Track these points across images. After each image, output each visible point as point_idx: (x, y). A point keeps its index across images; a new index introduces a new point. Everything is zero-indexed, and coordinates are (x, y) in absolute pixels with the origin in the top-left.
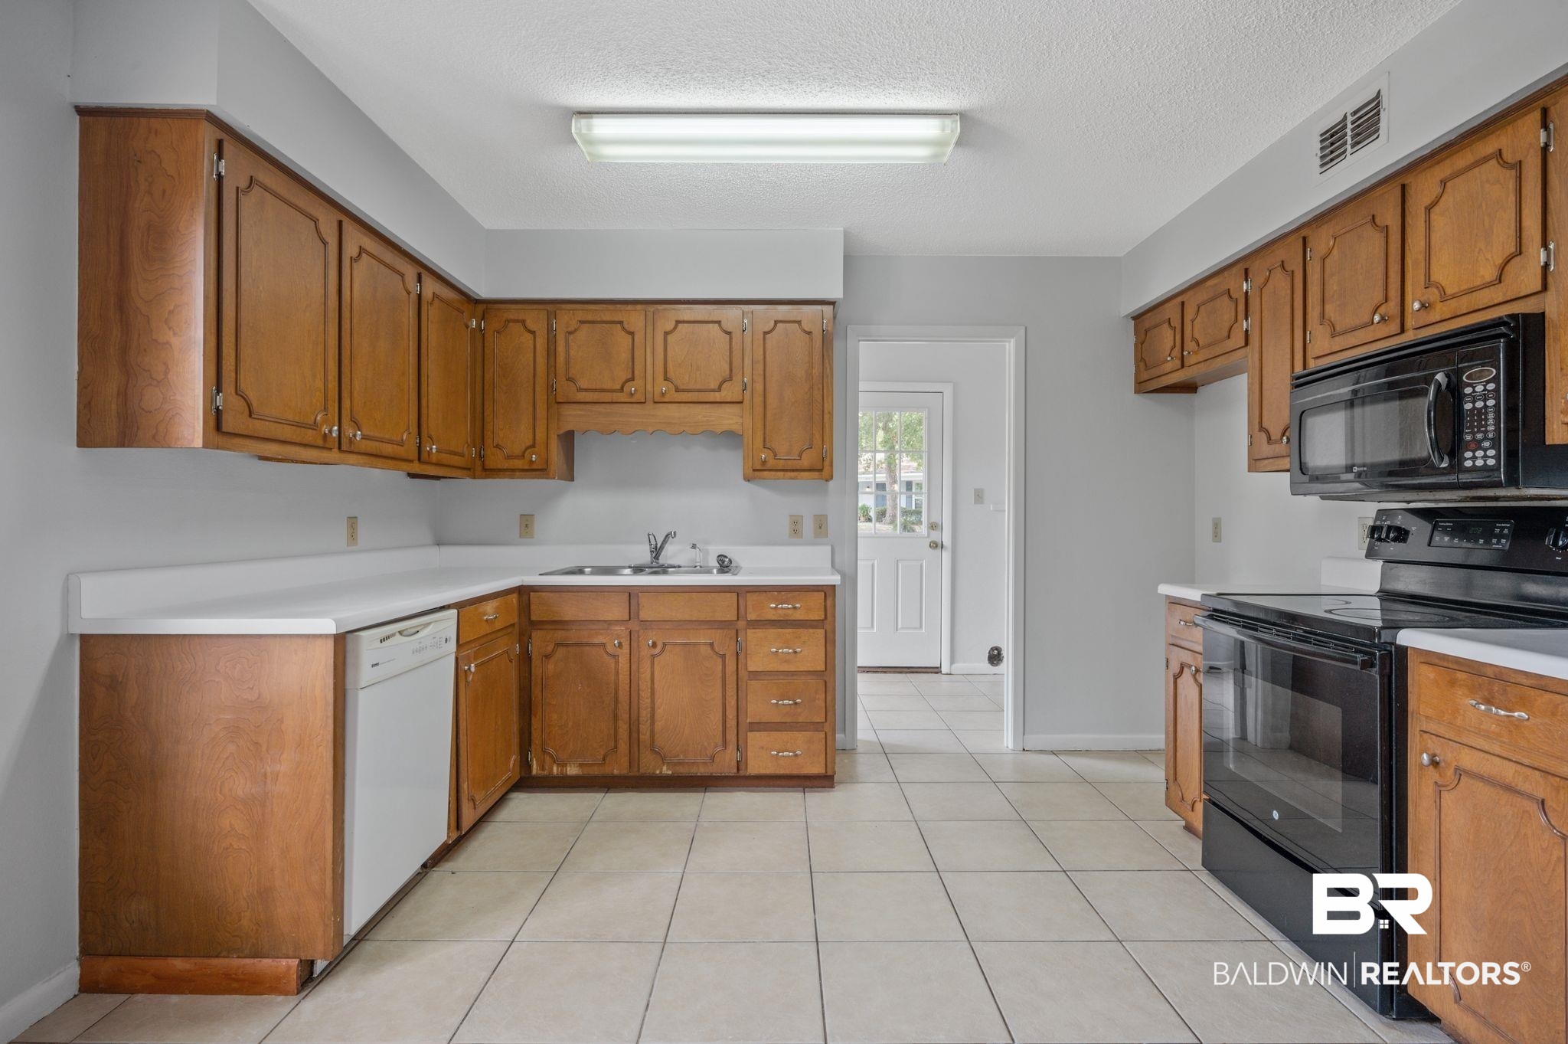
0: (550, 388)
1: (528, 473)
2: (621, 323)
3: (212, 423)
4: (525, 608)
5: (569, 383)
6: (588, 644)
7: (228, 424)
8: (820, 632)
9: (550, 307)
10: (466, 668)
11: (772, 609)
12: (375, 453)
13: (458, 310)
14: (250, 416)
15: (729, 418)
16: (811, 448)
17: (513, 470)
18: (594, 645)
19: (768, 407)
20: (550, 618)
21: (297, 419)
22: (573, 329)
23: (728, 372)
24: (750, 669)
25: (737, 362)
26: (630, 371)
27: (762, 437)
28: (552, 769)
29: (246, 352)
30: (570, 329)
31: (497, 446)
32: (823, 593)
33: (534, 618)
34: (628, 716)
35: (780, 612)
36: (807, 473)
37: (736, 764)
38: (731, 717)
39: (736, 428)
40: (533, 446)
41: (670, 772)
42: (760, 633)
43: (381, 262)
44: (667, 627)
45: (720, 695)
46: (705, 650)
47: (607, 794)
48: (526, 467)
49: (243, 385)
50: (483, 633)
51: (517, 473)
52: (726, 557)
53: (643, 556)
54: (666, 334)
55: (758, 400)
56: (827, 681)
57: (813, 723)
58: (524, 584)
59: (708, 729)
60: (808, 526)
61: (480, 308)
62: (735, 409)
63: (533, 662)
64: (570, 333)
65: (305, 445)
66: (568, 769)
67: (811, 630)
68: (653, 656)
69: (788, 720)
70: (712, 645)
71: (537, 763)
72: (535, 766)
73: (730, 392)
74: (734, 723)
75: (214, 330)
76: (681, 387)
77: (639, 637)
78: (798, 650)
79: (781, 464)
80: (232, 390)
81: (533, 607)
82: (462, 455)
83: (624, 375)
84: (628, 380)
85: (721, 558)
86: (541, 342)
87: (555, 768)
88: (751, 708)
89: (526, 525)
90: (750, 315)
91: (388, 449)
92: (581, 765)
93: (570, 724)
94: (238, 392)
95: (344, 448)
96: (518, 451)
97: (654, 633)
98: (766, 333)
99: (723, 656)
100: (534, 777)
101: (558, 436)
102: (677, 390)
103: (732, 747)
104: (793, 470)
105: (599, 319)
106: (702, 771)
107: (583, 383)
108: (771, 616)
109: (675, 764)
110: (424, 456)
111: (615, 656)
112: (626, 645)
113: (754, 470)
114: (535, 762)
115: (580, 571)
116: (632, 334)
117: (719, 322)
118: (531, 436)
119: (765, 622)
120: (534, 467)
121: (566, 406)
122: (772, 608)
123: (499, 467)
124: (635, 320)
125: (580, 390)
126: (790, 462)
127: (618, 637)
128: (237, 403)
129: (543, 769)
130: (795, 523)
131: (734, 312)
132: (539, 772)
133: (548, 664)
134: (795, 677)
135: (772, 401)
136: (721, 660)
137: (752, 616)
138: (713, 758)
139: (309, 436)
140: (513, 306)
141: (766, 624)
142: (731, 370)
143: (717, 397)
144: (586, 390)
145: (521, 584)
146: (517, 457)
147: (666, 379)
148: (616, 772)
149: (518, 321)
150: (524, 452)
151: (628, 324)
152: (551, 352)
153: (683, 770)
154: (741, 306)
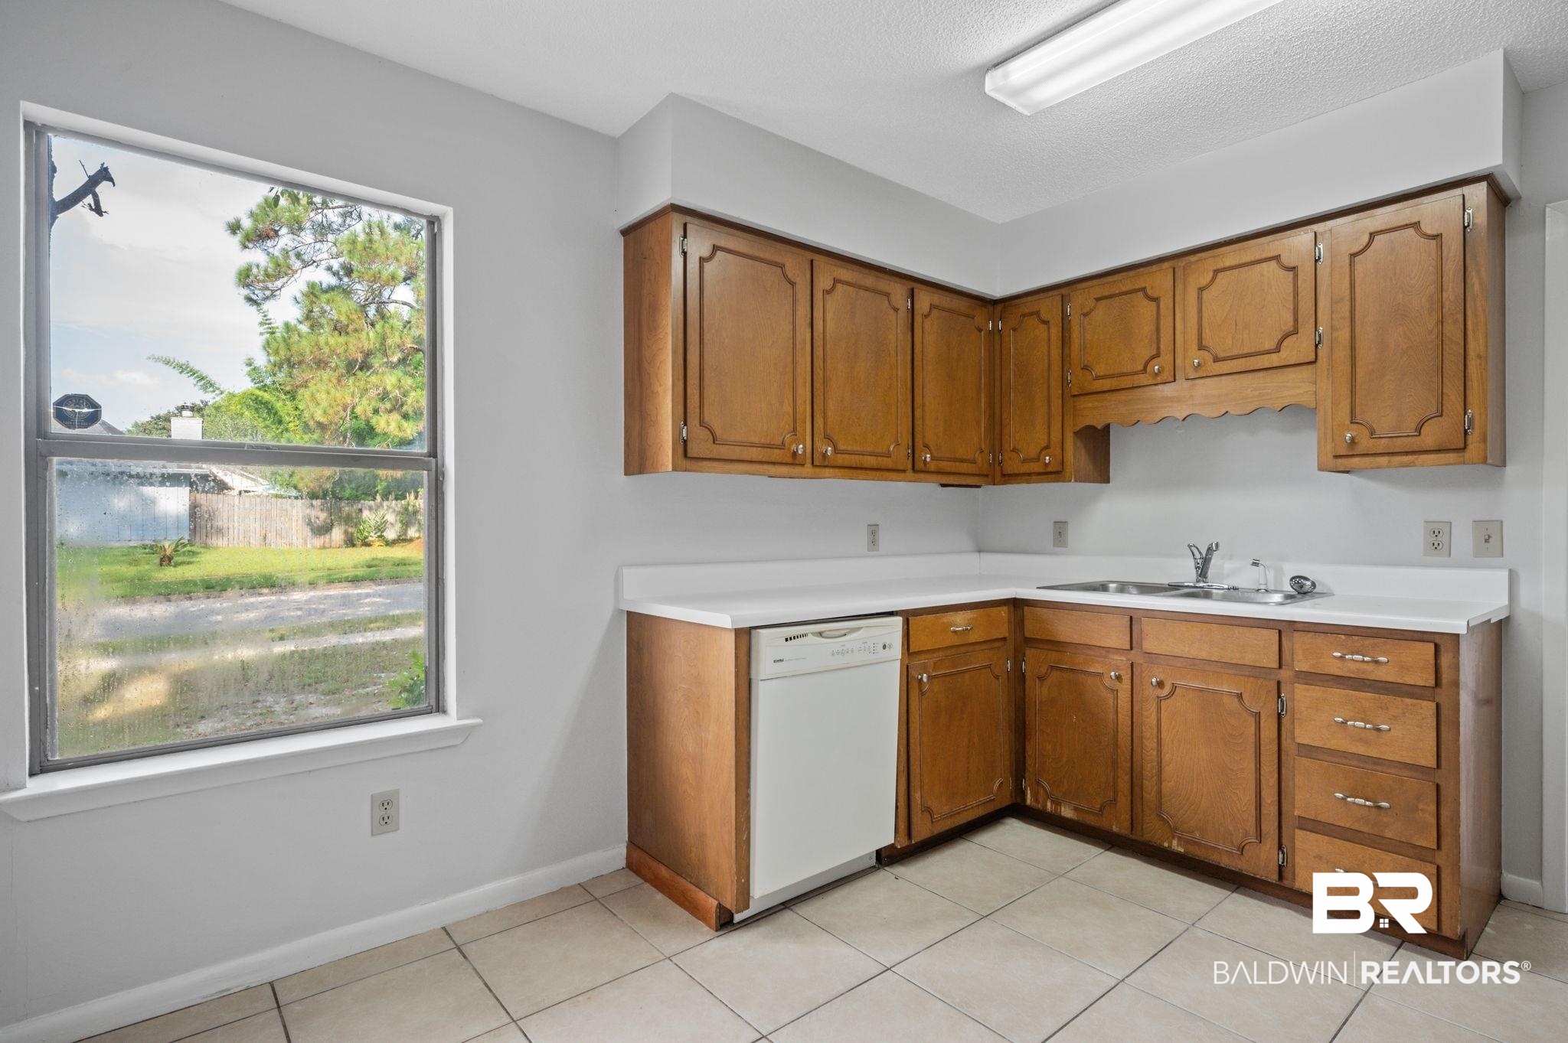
0: (1064, 383)
1: (1043, 477)
2: (1143, 289)
3: (680, 450)
4: (1019, 623)
5: (1085, 371)
6: (1083, 672)
7: (693, 451)
8: (1428, 708)
9: (1064, 291)
10: (920, 676)
11: (1334, 659)
12: (854, 466)
13: (967, 316)
14: (714, 443)
15: (1295, 387)
16: (1441, 416)
17: (1029, 474)
18: (1090, 673)
19: (1359, 364)
20: (1044, 637)
21: (763, 441)
22: (1088, 309)
23: (1291, 323)
24: (1298, 740)
25: (1306, 306)
26: (1155, 346)
27: (1349, 407)
28: (1046, 805)
29: (710, 391)
30: (1085, 311)
31: (1014, 450)
32: (1432, 646)
33: (1027, 635)
34: (1129, 765)
35: (1352, 666)
36: (1432, 456)
37: (1277, 869)
38: (1269, 802)
39: (1307, 400)
40: (1047, 447)
41: (1182, 851)
42: (1315, 692)
43: (860, 287)
44: (1179, 665)
45: (1252, 766)
46: (1232, 704)
47: (1107, 852)
48: (1042, 470)
49: (707, 419)
50: (947, 643)
51: (1034, 477)
52: (1306, 579)
53: (1185, 572)
54: (1201, 290)
55: (1342, 354)
56: (1442, 784)
57: (1414, 846)
58: (1018, 597)
59: (1235, 809)
60: (1463, 538)
61: (999, 308)
62: (1306, 373)
63: (1027, 683)
64: (1085, 315)
65: (774, 463)
66: (1063, 809)
67: (1408, 701)
68: (1160, 699)
69: (1365, 829)
70: (1240, 696)
71: (1031, 793)
72: (1029, 796)
73: (1298, 349)
74: (1274, 810)
75: (681, 377)
76: (1222, 355)
77: (1142, 672)
78: (1384, 727)
79: (1382, 445)
80: (697, 422)
81: (1026, 623)
82: (973, 462)
83: (1146, 353)
84: (1153, 358)
85: (1298, 581)
86: (1055, 332)
87: (1049, 804)
88: (1299, 797)
89: (1060, 532)
90: (1327, 236)
91: (871, 461)
92: (1076, 809)
93: (1065, 760)
94: (702, 423)
95: (816, 463)
96: (1033, 454)
97: (1161, 670)
98: (1353, 255)
99: (1258, 715)
100: (1027, 806)
101: (1074, 433)
102: (1216, 360)
103: (1270, 842)
104: (1407, 453)
105: (1117, 292)
106: (1225, 862)
107: (1100, 370)
108: (1335, 669)
109: (1188, 842)
110: (919, 465)
111: (1115, 691)
112: (1126, 678)
113: (1336, 457)
114: (1029, 792)
115: (1103, 588)
116: (1156, 300)
117: (1277, 258)
118: (1046, 437)
119: (1328, 678)
120: (1050, 469)
121: (1082, 398)
122: (1335, 657)
123: (1016, 472)
124: (1159, 282)
125: (1098, 378)
126: (1399, 441)
127: (1117, 668)
128: (703, 433)
129: (1037, 800)
130: (1436, 533)
131: (1302, 239)
132: (1034, 804)
133: (1041, 686)
134: (1378, 768)
135: (1367, 355)
136: (1253, 719)
137: (1301, 666)
138: (1242, 850)
139: (776, 454)
140: (1029, 299)
141: (1327, 681)
142: (1296, 320)
143: (1275, 360)
144: (1103, 377)
145: (1013, 597)
146: (1032, 460)
147: (1201, 347)
148: (1115, 829)
149: (1031, 314)
150: (1039, 456)
151: (1152, 288)
152: (1065, 340)
153: (1199, 853)
154: (1313, 227)
